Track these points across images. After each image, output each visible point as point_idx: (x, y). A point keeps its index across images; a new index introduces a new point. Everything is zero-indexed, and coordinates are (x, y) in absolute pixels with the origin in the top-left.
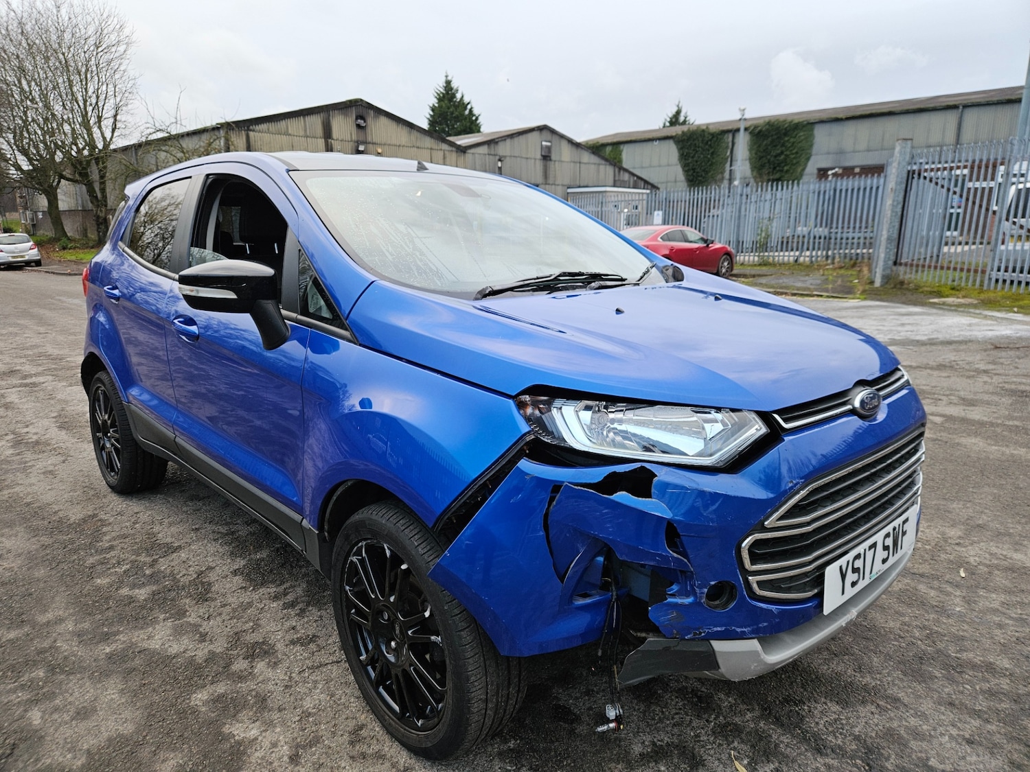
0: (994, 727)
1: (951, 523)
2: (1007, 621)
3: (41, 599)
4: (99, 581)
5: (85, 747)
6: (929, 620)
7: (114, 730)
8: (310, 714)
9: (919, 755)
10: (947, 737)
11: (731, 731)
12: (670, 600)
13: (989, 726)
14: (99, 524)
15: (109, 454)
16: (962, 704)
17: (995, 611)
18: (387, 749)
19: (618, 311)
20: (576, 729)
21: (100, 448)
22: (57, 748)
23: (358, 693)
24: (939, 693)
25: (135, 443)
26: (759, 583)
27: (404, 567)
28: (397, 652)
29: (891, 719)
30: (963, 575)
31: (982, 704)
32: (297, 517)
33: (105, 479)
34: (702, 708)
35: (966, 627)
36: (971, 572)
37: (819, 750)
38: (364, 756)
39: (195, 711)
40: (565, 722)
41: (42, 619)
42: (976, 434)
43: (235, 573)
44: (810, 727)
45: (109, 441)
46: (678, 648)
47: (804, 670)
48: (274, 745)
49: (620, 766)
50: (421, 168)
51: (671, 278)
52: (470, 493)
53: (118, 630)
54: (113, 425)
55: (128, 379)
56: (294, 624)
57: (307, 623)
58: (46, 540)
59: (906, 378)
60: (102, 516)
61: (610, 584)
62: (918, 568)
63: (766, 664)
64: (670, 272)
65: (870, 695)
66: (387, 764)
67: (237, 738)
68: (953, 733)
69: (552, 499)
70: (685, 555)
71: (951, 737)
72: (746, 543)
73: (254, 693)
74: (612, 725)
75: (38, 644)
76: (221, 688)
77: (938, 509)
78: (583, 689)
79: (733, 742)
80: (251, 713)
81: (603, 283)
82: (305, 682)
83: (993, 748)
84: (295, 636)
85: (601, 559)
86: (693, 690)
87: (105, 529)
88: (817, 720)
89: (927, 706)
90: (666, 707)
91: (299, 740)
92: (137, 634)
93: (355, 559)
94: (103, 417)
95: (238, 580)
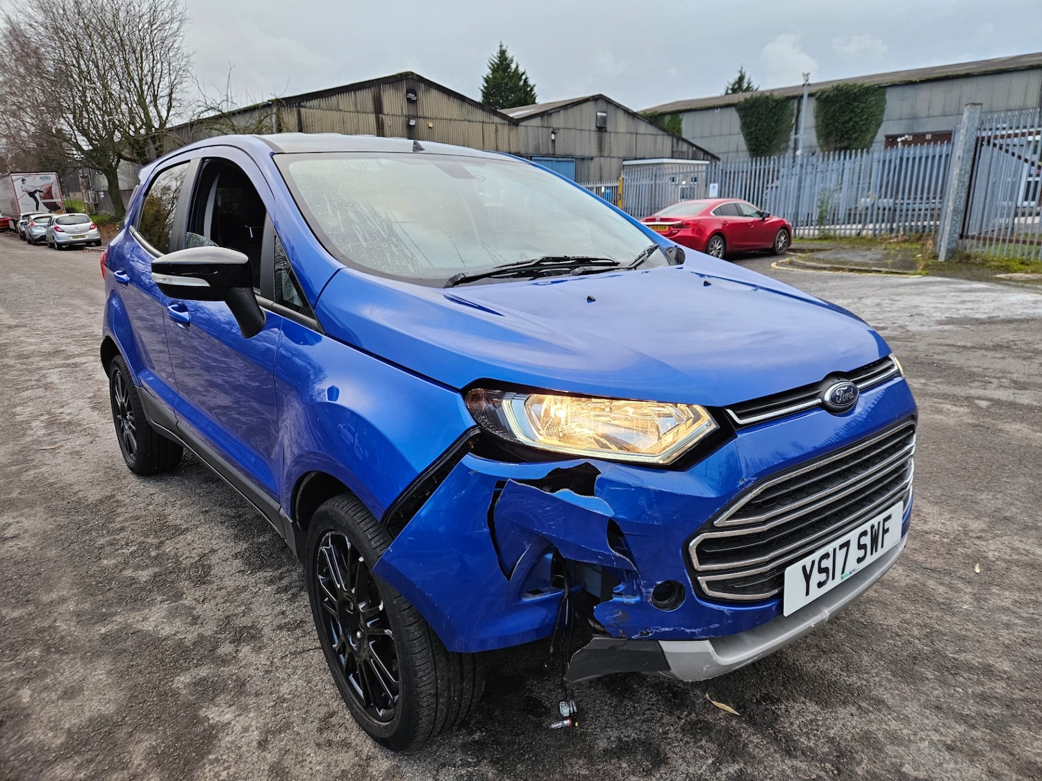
0: (979, 734)
1: (976, 514)
2: (1017, 621)
3: (48, 579)
4: (106, 562)
5: (67, 726)
6: (931, 618)
7: (96, 710)
8: (285, 699)
9: (894, 760)
10: (927, 743)
11: (701, 729)
12: (615, 599)
13: (974, 732)
14: (115, 504)
15: (128, 436)
16: (949, 707)
17: (1005, 610)
18: (353, 737)
19: (590, 299)
20: (544, 722)
21: (120, 430)
22: (40, 726)
23: (333, 681)
24: (927, 695)
25: (150, 427)
26: (708, 583)
27: (361, 559)
28: (360, 642)
29: (870, 722)
30: (978, 570)
31: (971, 708)
32: (276, 505)
33: (126, 461)
35: (970, 626)
36: (987, 568)
37: (789, 753)
38: (329, 743)
39: (175, 694)
40: (533, 715)
41: (46, 598)
42: (1022, 420)
43: (236, 556)
44: (784, 727)
45: (127, 423)
46: (625, 648)
48: (246, 730)
49: (581, 762)
50: (417, 148)
51: (674, 261)
52: (416, 488)
53: (116, 612)
55: (139, 364)
56: (284, 609)
57: (297, 607)
58: (62, 520)
59: (896, 368)
60: (119, 497)
61: (563, 580)
62: (931, 563)
63: (719, 665)
64: (674, 254)
65: (853, 695)
66: (352, 753)
67: (211, 722)
68: (933, 737)
69: (497, 495)
70: (627, 553)
71: (932, 743)
72: (694, 543)
73: (234, 677)
74: (567, 722)
75: (38, 623)
76: (203, 672)
77: (965, 500)
79: (701, 740)
80: (228, 698)
81: (587, 268)
82: (285, 667)
83: (974, 755)
84: (284, 621)
85: (550, 556)
87: (119, 510)
88: (792, 720)
89: (911, 709)
91: (270, 725)
92: (133, 615)
93: (323, 549)
94: (120, 400)
95: (237, 563)
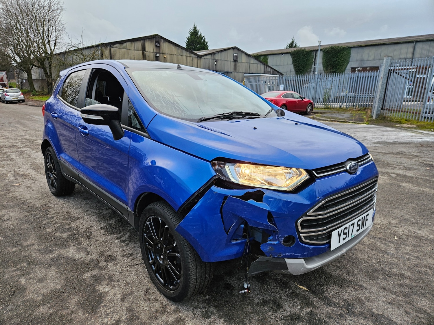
0: (400, 298)
1: (394, 218)
2: (412, 258)
3: (25, 236)
4: (48, 230)
5: (42, 293)
6: (379, 256)
7: (53, 287)
8: (129, 283)
9: (369, 307)
10: (381, 301)
11: (294, 295)
12: (269, 242)
13: (399, 298)
14: (48, 208)
15: (52, 180)
16: (389, 289)
17: (407, 253)
18: (158, 297)
19: (255, 128)
20: (233, 292)
21: (48, 178)
22: (31, 293)
23: (148, 276)
24: (380, 284)
25: (63, 176)
26: (304, 237)
27: (166, 227)
28: (163, 260)
29: (359, 294)
30: (396, 239)
31: (397, 289)
32: (126, 207)
33: (51, 190)
34: (284, 286)
35: (394, 259)
36: (399, 238)
37: (329, 304)
38: (149, 299)
39: (84, 281)
40: (229, 290)
41: (25, 244)
42: (409, 182)
43: (101, 228)
44: (326, 295)
45: (52, 175)
46: (272, 261)
47: (326, 273)
48: (115, 294)
49: (249, 307)
50: (179, 68)
51: (280, 115)
52: (192, 198)
53: (55, 249)
54: (54, 168)
55: (60, 150)
56: (124, 249)
57: (129, 248)
58: (27, 213)
59: (371, 158)
60: (49, 205)
61: (247, 235)
62: (378, 235)
63: (306, 268)
64: (280, 112)
65: (352, 284)
66: (159, 303)
67: (100, 291)
68: (383, 299)
69: (224, 202)
70: (275, 224)
71: (383, 301)
72: (299, 221)
73: (108, 275)
74: (246, 291)
75: (24, 253)
76: (95, 272)
77: (389, 212)
78: (237, 277)
79: (295, 300)
80: (106, 282)
81: (250, 116)
82: (128, 271)
83: (399, 306)
84: (124, 254)
85: (243, 226)
86: (280, 280)
87: (50, 210)
88: (329, 293)
89: (374, 289)
90: (269, 285)
91: (125, 293)
92: (62, 251)
93: (148, 223)
94: (50, 165)
95: (102, 231)
